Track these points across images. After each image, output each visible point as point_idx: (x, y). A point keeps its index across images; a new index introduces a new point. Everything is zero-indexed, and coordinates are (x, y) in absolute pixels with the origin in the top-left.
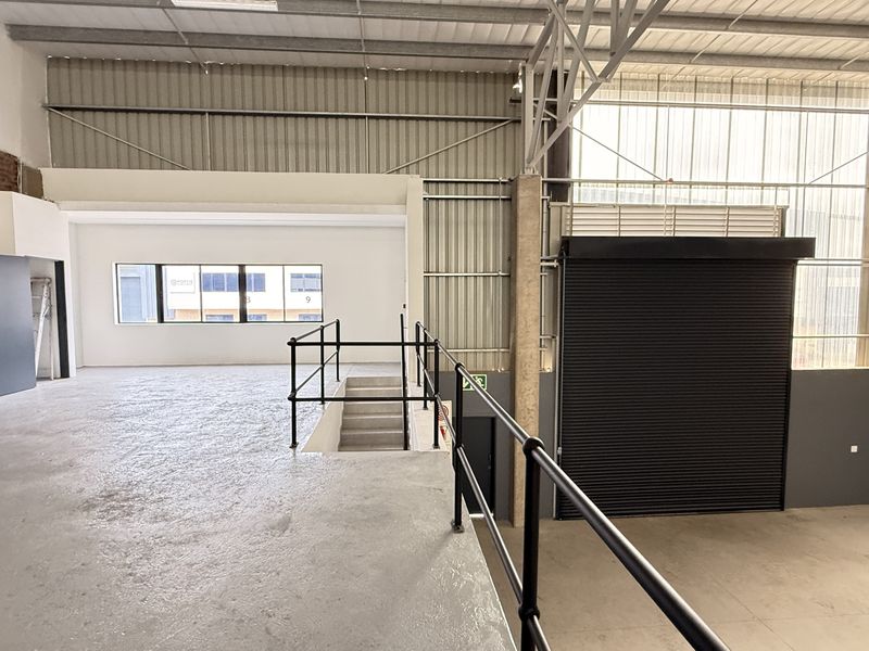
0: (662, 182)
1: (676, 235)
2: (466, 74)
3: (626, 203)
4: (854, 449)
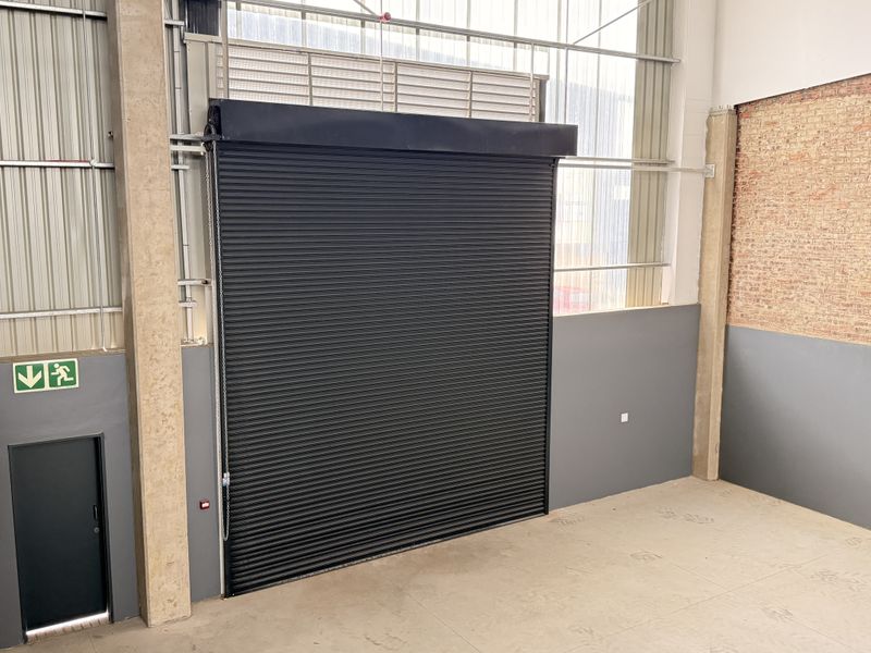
0: (374, 18)
3: (320, 46)
4: (625, 418)
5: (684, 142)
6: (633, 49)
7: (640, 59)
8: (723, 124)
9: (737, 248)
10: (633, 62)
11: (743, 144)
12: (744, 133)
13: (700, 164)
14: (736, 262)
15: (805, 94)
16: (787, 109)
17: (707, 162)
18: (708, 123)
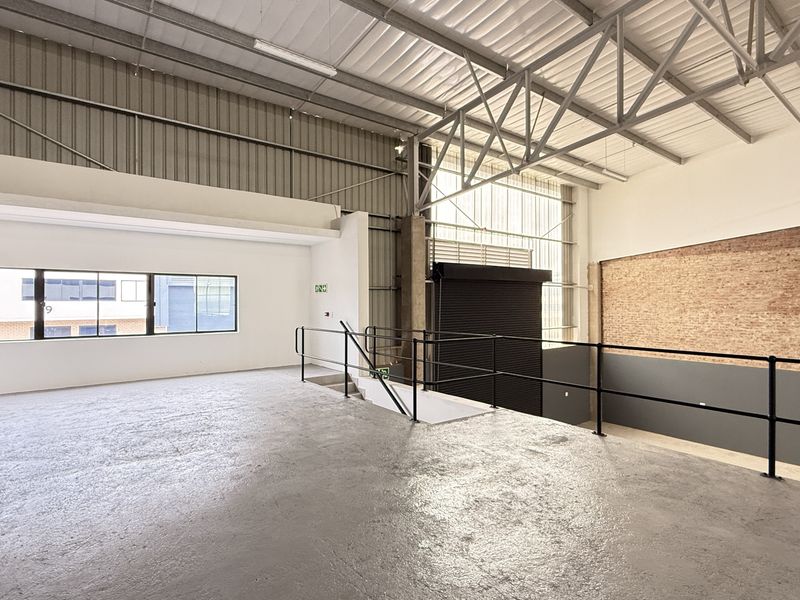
0: (479, 229)
1: (488, 264)
2: (365, 132)
3: (462, 241)
4: (567, 394)
5: (579, 276)
6: (560, 239)
7: (564, 243)
8: (596, 268)
9: (604, 320)
10: (560, 244)
11: (604, 277)
12: (604, 272)
13: (586, 285)
14: (605, 325)
15: (632, 258)
16: (625, 263)
17: (589, 284)
18: (588, 268)
